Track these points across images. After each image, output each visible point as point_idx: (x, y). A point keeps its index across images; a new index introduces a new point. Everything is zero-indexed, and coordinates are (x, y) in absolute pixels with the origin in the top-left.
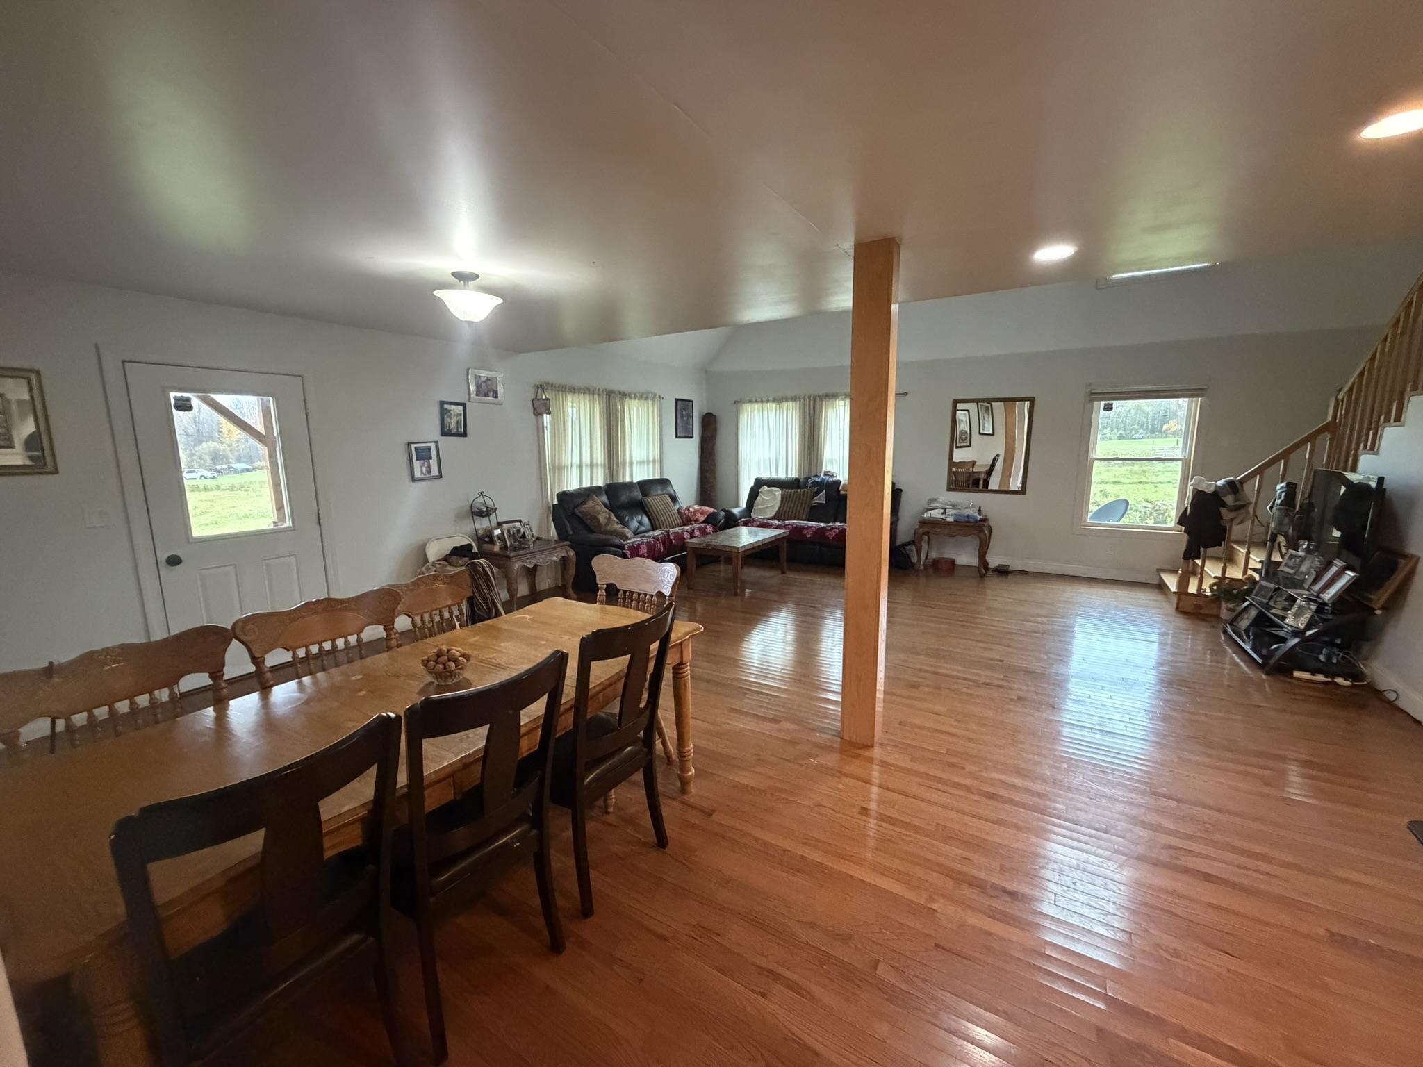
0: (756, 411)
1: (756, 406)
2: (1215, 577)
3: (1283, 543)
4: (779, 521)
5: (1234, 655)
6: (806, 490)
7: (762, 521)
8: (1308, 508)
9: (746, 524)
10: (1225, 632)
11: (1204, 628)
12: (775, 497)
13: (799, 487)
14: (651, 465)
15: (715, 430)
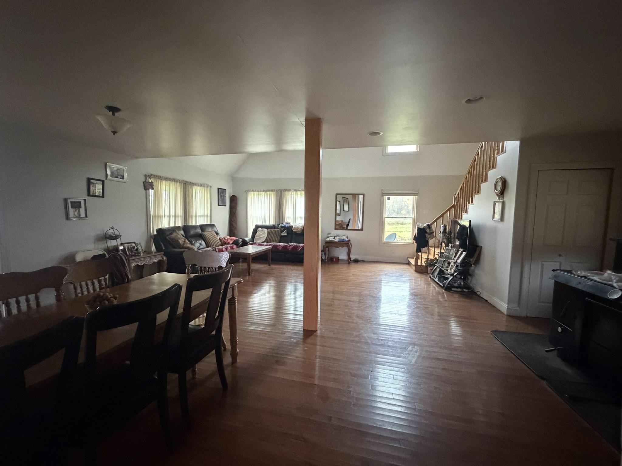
0: (255, 196)
1: (256, 193)
2: (426, 259)
3: (444, 246)
4: (267, 243)
5: (434, 285)
6: (278, 230)
7: (259, 243)
8: (450, 233)
9: (252, 244)
10: (430, 277)
11: (424, 276)
12: (264, 233)
13: (275, 228)
14: (206, 218)
15: (236, 203)
